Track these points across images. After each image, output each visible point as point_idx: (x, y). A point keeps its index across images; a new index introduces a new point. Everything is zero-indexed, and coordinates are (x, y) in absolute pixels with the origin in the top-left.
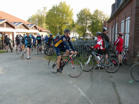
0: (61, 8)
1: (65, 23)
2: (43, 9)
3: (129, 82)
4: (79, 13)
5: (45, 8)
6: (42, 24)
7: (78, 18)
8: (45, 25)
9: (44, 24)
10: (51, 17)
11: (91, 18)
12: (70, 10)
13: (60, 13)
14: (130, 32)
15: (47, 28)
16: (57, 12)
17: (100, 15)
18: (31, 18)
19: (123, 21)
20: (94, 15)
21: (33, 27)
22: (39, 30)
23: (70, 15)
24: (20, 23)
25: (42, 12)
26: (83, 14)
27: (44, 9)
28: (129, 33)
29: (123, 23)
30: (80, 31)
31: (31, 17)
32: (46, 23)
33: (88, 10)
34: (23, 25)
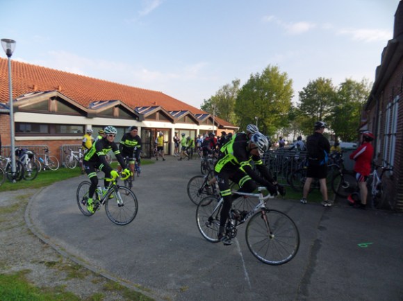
0: (266, 81)
1: (274, 112)
2: (232, 85)
3: (359, 245)
4: (306, 90)
5: (236, 83)
6: (228, 113)
7: (302, 101)
8: (235, 114)
9: (233, 114)
10: (245, 99)
11: (332, 100)
12: (284, 85)
13: (265, 92)
14: (397, 131)
15: (238, 121)
16: (258, 89)
17: (356, 92)
18: (209, 102)
19: (390, 104)
20: (340, 93)
21: (206, 120)
22: (219, 125)
23: (284, 94)
24: (183, 112)
25: (231, 90)
26: (316, 92)
27: (235, 85)
28: (395, 134)
29: (389, 110)
30: (306, 127)
31: (209, 100)
32: (236, 111)
33: (326, 82)
34: (189, 115)
